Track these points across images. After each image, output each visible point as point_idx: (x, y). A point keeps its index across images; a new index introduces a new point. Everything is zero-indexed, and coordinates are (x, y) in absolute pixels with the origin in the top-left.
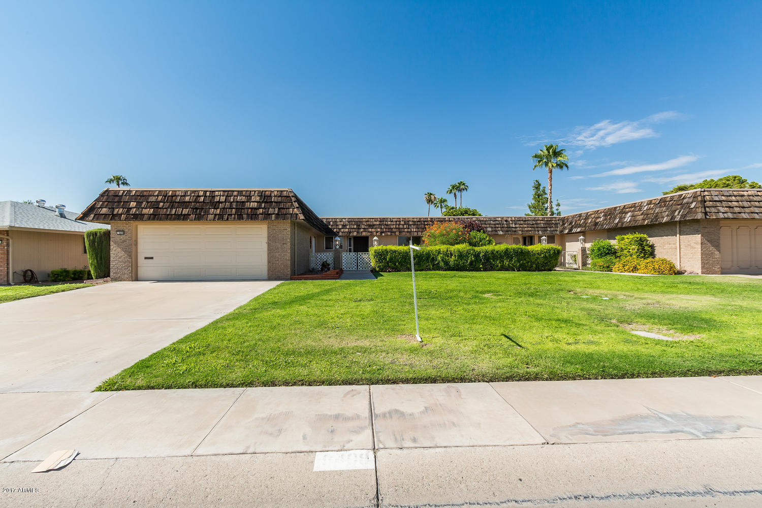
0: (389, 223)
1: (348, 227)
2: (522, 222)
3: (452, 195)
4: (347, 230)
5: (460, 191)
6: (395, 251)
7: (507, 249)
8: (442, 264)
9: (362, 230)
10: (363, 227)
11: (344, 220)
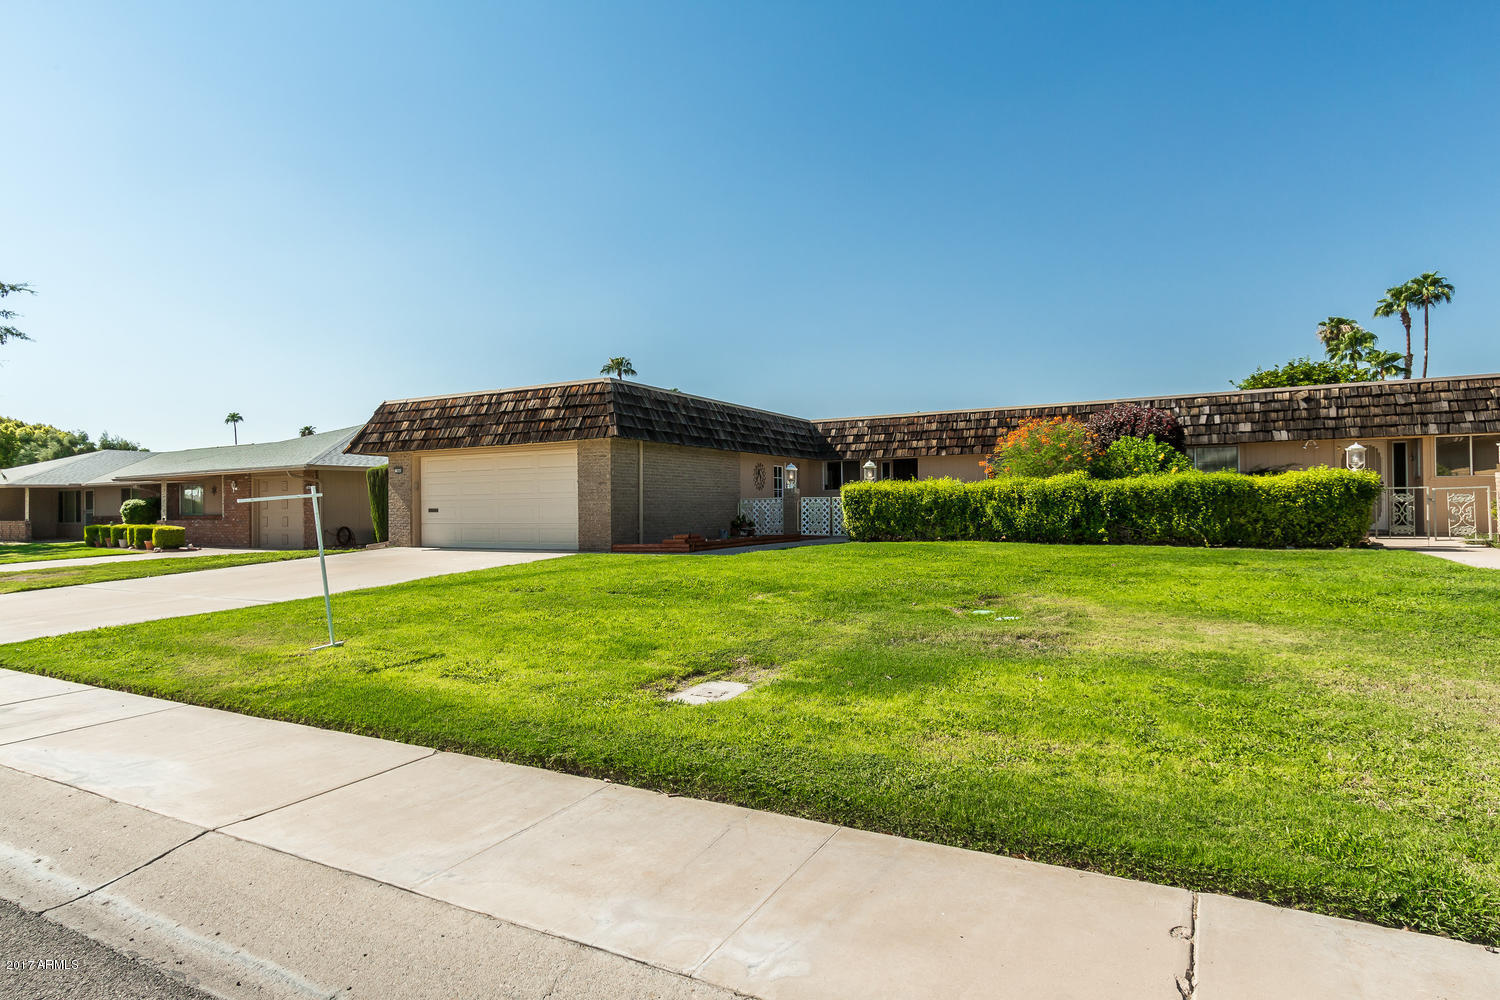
0: (962, 425)
1: (866, 439)
2: (1366, 400)
3: (1396, 318)
4: (863, 446)
5: (1423, 302)
6: (887, 494)
7: (1180, 486)
8: (997, 524)
9: (895, 445)
10: (899, 436)
11: (860, 424)
